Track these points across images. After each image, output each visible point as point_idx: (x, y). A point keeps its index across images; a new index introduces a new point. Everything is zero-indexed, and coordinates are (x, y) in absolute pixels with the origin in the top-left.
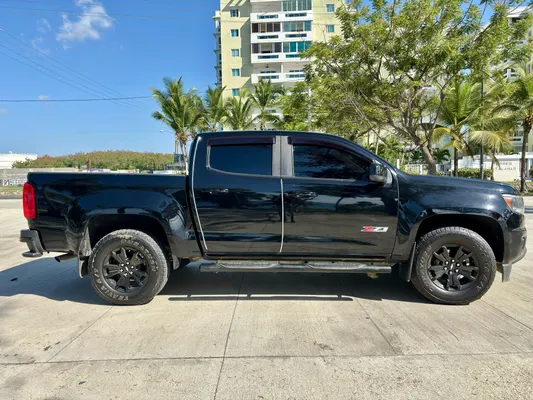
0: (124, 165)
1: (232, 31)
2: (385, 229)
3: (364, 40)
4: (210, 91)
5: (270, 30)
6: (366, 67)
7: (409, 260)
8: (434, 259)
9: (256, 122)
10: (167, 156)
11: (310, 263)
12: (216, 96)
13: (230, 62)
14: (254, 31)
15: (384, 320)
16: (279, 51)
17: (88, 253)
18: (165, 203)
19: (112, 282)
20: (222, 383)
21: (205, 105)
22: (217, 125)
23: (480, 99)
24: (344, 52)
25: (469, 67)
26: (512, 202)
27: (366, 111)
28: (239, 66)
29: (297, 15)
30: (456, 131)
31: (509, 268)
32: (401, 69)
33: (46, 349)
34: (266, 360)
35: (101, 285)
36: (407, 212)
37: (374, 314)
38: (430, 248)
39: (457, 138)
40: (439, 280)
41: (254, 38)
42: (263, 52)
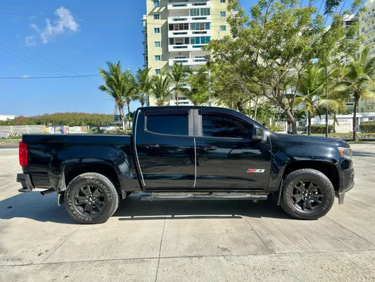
0: (78, 122)
1: (155, 29)
2: (263, 171)
3: (246, 38)
4: (140, 71)
5: (181, 29)
6: (247, 56)
7: (279, 191)
8: (295, 190)
9: (173, 92)
10: (109, 116)
11: (214, 193)
12: (144, 74)
13: (154, 50)
14: (170, 30)
15: (263, 231)
16: (188, 43)
17: (64, 189)
18: (116, 154)
19: (81, 208)
20: (159, 274)
21: (137, 81)
22: (145, 95)
23: (324, 78)
24: (233, 46)
25: (317, 57)
26: (343, 152)
27: (248, 87)
28: (160, 53)
29: (200, 19)
30: (309, 100)
31: (343, 195)
32: (272, 58)
33: (39, 255)
34: (187, 259)
35: (73, 211)
36: (277, 159)
37: (256, 227)
38: (292, 183)
39: (310, 104)
40: (298, 203)
41: (171, 34)
42: (177, 44)
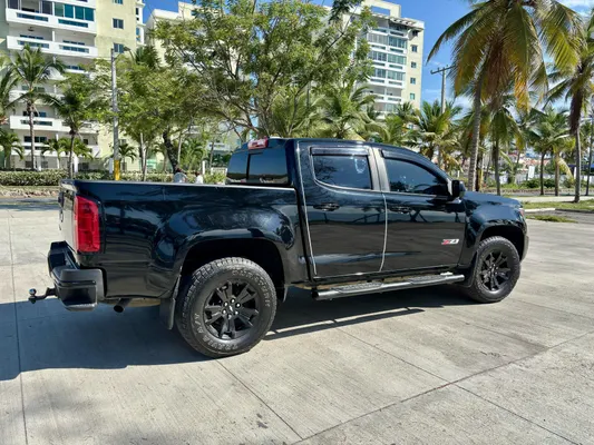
2: (457, 241)
16: (49, 12)
35: (203, 335)
42: (23, 9)
